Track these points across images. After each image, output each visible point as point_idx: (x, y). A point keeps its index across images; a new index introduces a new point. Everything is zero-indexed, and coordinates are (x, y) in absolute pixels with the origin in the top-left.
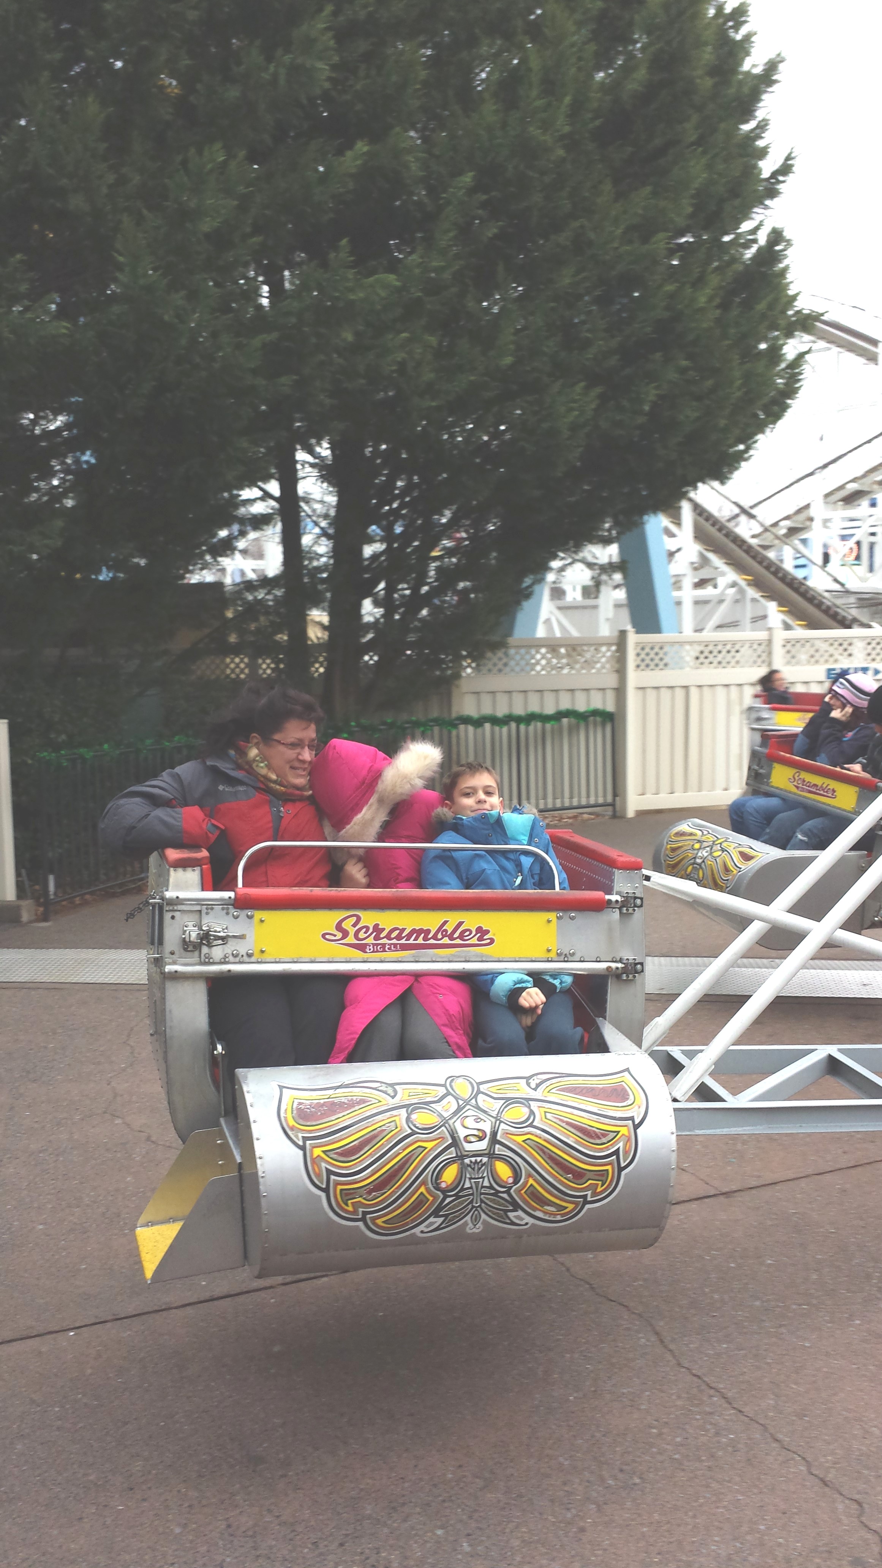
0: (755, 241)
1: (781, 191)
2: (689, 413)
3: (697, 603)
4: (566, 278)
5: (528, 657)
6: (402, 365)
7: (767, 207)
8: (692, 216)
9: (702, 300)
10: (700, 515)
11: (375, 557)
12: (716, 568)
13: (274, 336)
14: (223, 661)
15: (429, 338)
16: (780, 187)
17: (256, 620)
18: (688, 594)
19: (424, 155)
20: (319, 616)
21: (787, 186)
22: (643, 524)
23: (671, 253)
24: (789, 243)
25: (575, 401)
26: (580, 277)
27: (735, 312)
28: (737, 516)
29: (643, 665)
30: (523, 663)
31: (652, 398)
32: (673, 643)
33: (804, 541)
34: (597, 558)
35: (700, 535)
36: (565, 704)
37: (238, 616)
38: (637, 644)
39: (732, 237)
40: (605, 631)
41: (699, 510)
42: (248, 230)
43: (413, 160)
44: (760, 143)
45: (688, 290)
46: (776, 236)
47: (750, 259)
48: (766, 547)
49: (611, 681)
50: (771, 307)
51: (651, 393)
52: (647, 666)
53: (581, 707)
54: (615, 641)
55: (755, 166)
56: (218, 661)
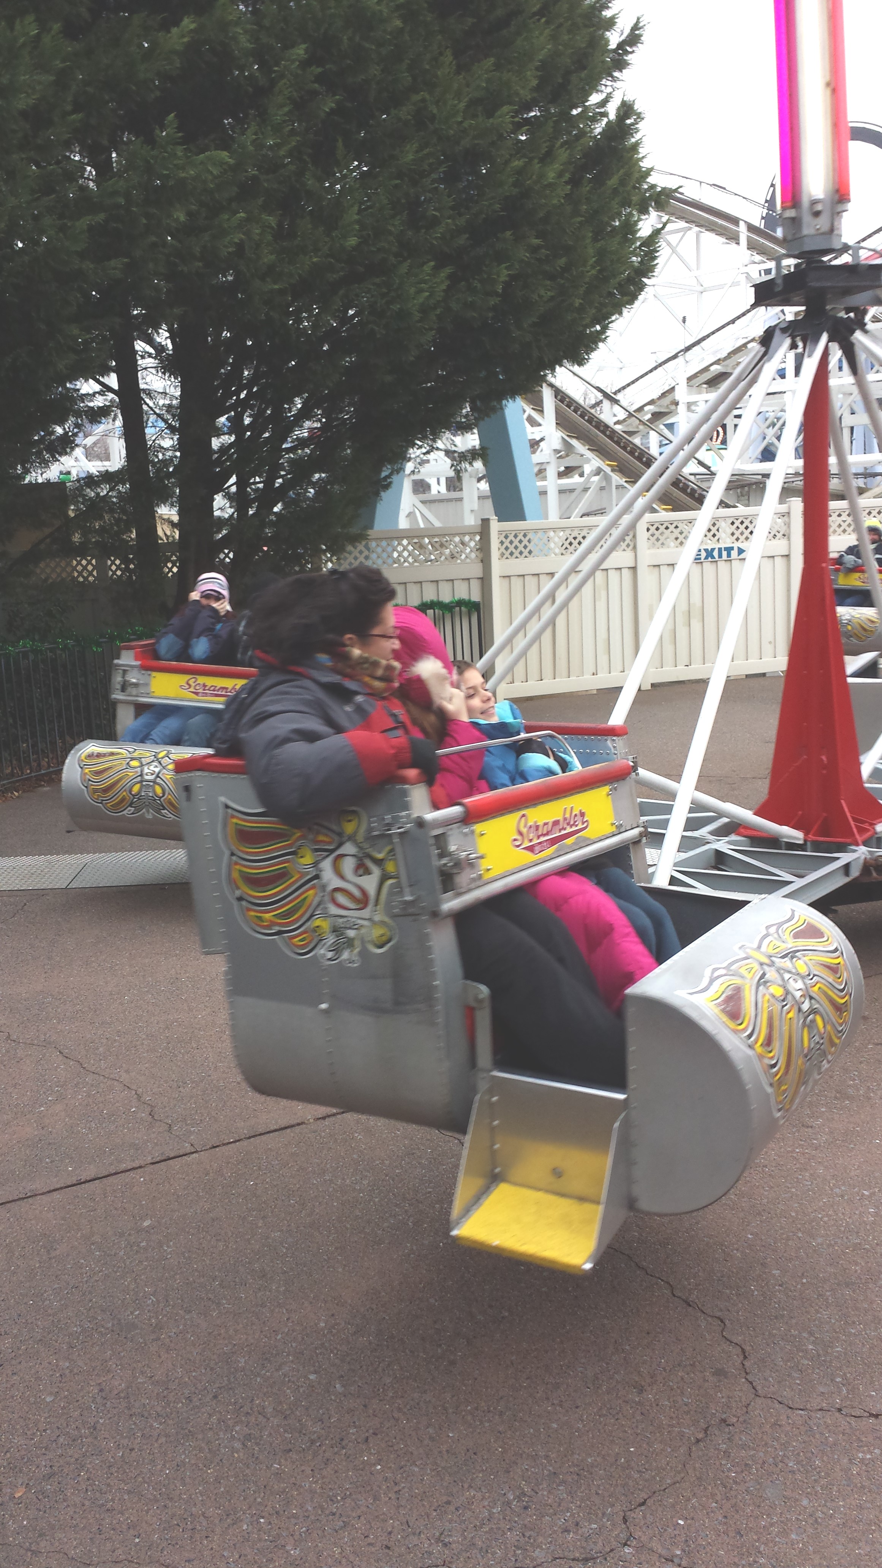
0: (605, 114)
1: (630, 62)
2: (544, 292)
3: (561, 492)
4: (409, 155)
5: (389, 549)
6: (240, 246)
7: (615, 79)
8: (537, 89)
9: (551, 175)
10: (562, 401)
11: (223, 449)
12: (582, 456)
13: (101, 217)
14: (69, 564)
15: (268, 218)
16: (629, 58)
17: (101, 517)
18: (552, 483)
19: (255, 27)
20: (167, 512)
21: (636, 57)
22: (502, 409)
23: (518, 127)
24: (639, 117)
25: (425, 282)
26: (425, 152)
27: (586, 189)
28: (601, 402)
29: (507, 554)
30: (385, 555)
31: (503, 278)
32: (536, 531)
33: (670, 427)
34: (455, 446)
35: (562, 422)
36: (430, 595)
37: (80, 515)
38: (500, 532)
39: (580, 110)
40: (471, 520)
41: (560, 395)
42: (69, 108)
43: (241, 32)
44: (608, 13)
45: (537, 166)
46: (627, 109)
47: (600, 134)
48: (631, 433)
49: (476, 570)
50: (623, 182)
51: (504, 274)
52: (512, 554)
53: (446, 598)
54: (479, 530)
55: (602, 37)
56: (63, 564)
